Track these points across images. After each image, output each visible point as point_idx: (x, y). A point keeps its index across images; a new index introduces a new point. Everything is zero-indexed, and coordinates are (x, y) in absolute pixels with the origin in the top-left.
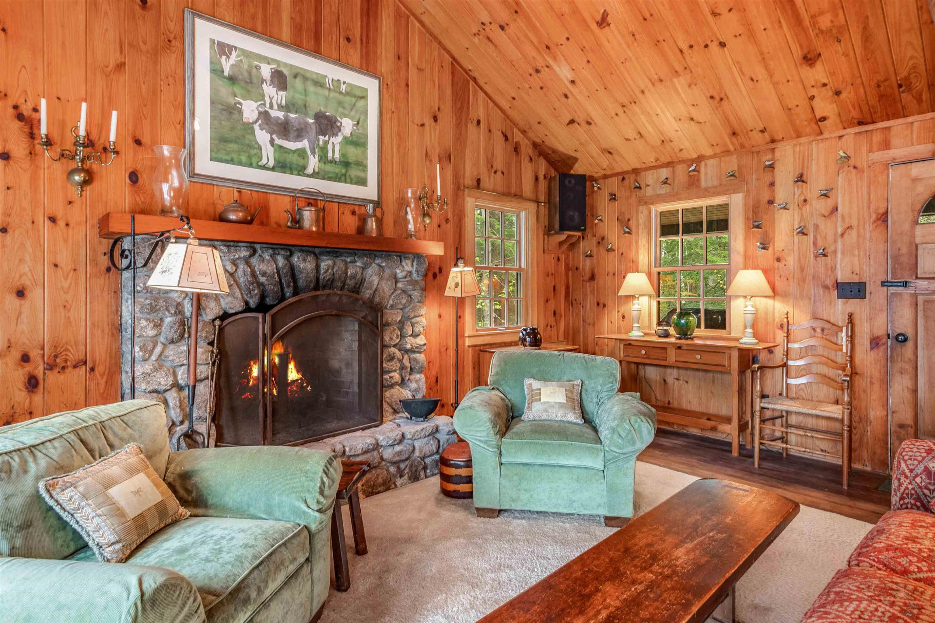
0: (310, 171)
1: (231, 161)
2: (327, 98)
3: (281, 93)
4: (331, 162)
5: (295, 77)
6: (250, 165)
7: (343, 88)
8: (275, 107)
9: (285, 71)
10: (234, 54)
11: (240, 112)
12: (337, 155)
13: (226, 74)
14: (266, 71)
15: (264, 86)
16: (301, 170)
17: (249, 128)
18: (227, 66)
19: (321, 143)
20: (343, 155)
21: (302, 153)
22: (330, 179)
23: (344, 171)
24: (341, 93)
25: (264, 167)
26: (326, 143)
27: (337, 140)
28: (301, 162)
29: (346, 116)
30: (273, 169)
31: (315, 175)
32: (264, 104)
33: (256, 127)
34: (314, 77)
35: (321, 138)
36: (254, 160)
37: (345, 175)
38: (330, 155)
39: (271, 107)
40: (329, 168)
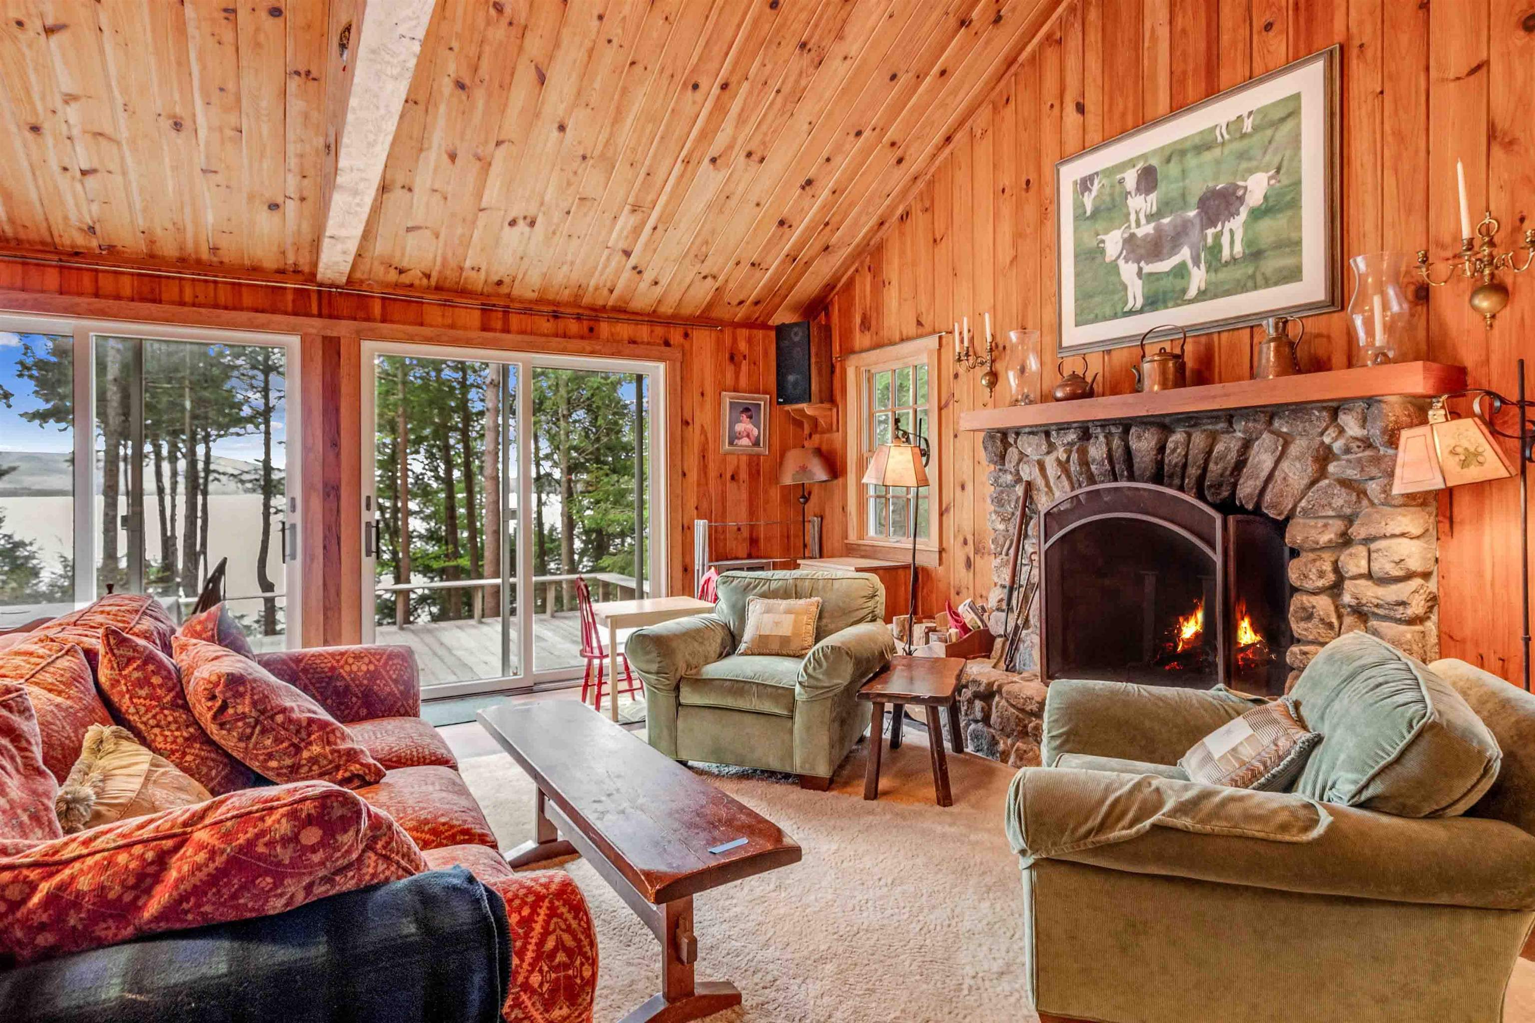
0: (1192, 292)
1: (1096, 320)
2: (1218, 162)
3: (1149, 198)
4: (1227, 263)
5: (1168, 160)
6: (1115, 316)
7: (1248, 125)
8: (1143, 221)
9: (1154, 162)
10: (1096, 182)
11: (1103, 251)
12: (1238, 249)
13: (1088, 213)
14: (1131, 178)
15: (1130, 201)
16: (1179, 298)
17: (1114, 268)
18: (1088, 201)
19: (1210, 240)
20: (1248, 243)
21: (1181, 271)
22: (1228, 293)
23: (1250, 271)
24: (1244, 136)
25: (1131, 313)
26: (1218, 236)
27: (1237, 223)
28: (1179, 284)
29: (1251, 171)
30: (1141, 311)
31: (1203, 295)
32: (1129, 227)
33: (1121, 262)
34: (1197, 141)
35: (1210, 232)
36: (1119, 310)
37: (1253, 277)
38: (1226, 254)
39: (1138, 225)
40: (1223, 275)
